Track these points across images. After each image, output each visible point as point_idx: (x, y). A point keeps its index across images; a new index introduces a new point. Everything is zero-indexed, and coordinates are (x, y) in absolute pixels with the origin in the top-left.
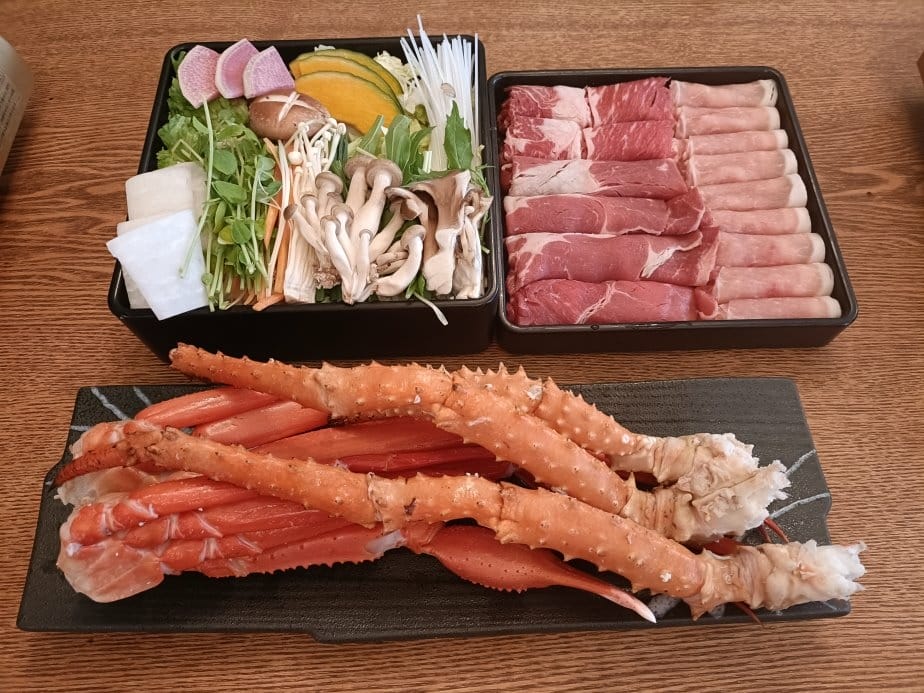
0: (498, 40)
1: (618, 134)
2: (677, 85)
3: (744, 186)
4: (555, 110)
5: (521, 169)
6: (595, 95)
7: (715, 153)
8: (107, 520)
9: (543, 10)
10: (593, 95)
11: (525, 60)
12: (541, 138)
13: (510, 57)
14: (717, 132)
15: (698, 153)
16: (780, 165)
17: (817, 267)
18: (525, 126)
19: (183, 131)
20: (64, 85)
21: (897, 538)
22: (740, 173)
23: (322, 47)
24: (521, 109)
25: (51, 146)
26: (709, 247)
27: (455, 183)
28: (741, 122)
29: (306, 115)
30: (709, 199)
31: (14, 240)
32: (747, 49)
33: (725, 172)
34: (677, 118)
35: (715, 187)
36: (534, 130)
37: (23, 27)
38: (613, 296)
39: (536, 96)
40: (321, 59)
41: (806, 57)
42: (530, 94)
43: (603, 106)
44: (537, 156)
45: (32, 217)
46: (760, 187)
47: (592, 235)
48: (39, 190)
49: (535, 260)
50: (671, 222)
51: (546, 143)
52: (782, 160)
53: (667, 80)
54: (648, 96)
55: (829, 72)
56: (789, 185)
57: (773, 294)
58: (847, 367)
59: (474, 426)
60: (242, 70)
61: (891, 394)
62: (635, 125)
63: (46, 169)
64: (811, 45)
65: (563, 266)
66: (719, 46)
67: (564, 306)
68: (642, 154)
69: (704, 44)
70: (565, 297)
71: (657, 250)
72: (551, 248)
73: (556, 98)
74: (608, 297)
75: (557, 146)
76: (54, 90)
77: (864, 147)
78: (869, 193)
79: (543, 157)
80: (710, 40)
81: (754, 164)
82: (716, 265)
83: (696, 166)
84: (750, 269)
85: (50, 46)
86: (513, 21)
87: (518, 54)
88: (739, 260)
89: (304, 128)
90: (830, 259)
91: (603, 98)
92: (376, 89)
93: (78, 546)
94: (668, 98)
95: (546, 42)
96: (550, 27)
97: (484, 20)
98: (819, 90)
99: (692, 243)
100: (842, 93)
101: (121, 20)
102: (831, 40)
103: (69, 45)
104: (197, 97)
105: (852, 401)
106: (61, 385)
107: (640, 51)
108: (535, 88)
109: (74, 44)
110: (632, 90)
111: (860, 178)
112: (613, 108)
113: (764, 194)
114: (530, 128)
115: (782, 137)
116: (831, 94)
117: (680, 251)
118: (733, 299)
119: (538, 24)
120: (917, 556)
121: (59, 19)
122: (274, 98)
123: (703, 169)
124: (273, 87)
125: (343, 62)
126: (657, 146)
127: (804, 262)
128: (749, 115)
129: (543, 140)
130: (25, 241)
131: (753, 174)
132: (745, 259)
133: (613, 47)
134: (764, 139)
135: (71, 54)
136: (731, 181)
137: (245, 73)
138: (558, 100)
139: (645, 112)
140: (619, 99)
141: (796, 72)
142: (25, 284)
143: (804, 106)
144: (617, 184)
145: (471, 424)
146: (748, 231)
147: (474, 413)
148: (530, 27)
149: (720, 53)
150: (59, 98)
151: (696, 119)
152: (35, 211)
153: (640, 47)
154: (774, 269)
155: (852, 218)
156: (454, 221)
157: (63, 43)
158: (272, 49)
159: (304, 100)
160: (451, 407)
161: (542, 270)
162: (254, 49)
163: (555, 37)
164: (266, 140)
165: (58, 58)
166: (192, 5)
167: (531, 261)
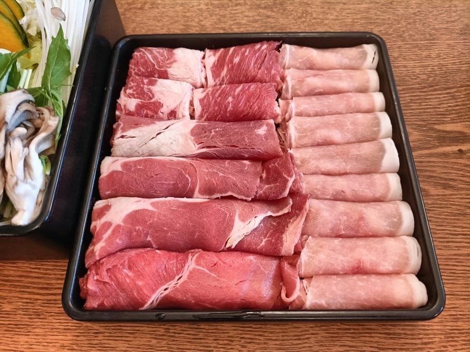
1: (224, 95)
2: (288, 48)
3: (339, 149)
4: (170, 71)
5: (124, 130)
6: (211, 57)
7: (316, 115)
10: (209, 57)
12: (151, 98)
13: (159, 21)
14: (321, 94)
15: (299, 114)
16: (376, 129)
17: (405, 243)
18: (138, 86)
22: (336, 136)
24: (139, 70)
26: (298, 216)
28: (343, 85)
30: (303, 161)
32: (359, 16)
34: (283, 79)
35: (310, 150)
36: (146, 90)
38: (191, 273)
39: (155, 58)
41: (409, 24)
42: (150, 56)
43: (217, 68)
44: (146, 116)
46: (355, 150)
47: (185, 200)
49: (114, 231)
50: (261, 188)
51: (154, 103)
52: (378, 124)
53: (277, 44)
54: (257, 60)
55: (428, 36)
56: (382, 150)
57: (359, 271)
58: (432, 343)
62: (241, 86)
64: (414, 14)
65: (146, 236)
66: (335, 14)
67: (135, 285)
68: (244, 116)
69: (324, 12)
70: (140, 275)
71: (243, 219)
72: (135, 217)
73: (172, 60)
74: (185, 274)
75: (165, 107)
77: (457, 106)
78: (460, 150)
79: (152, 117)
80: (329, 8)
81: (351, 127)
82: (302, 234)
83: (295, 127)
84: (337, 241)
87: (167, 19)
88: (327, 230)
90: (419, 233)
91: (218, 60)
94: (277, 61)
95: (192, 9)
98: (419, 52)
99: (282, 209)
100: (439, 56)
102: (431, 10)
107: (268, 17)
108: (155, 50)
110: (243, 54)
111: (452, 135)
112: (225, 69)
113: (357, 158)
114: (143, 88)
115: (379, 99)
116: (428, 57)
117: (270, 217)
118: (317, 275)
123: (301, 131)
126: (259, 108)
127: (392, 235)
128: (351, 77)
129: (152, 101)
131: (349, 137)
132: (332, 229)
133: (247, 14)
134: (362, 100)
136: (327, 143)
138: (175, 61)
139: (253, 74)
140: (231, 61)
141: (401, 36)
143: (405, 67)
144: (215, 147)
146: (339, 197)
149: (336, 20)
151: (301, 81)
153: (269, 13)
154: (361, 242)
155: (442, 176)
161: (119, 242)
163: (199, 5)
167: (109, 232)
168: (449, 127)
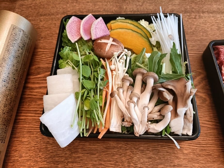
0: (200, 18)
9: (215, 6)
11: (211, 26)
13: (205, 25)
19: (68, 53)
20: (46, 32)
23: (119, 18)
25: (42, 57)
27: (185, 86)
29: (116, 48)
31: (31, 95)
37: (32, 10)
40: (120, 23)
45: (37, 86)
48: (39, 74)
60: (90, 27)
63: (41, 66)
76: (43, 35)
85: (41, 18)
86: (204, 10)
89: (116, 54)
92: (142, 36)
95: (218, 19)
96: (219, 13)
97: (194, 10)
101: (64, 8)
103: (47, 17)
104: (73, 39)
106: (51, 160)
109: (49, 17)
119: (214, 12)
121: (44, 8)
122: (103, 41)
124: (102, 35)
125: (128, 25)
130: (35, 95)
135: (48, 21)
137: (92, 29)
142: (36, 113)
148: (211, 13)
150: (45, 38)
152: (38, 83)
156: (185, 105)
157: (45, 17)
158: (101, 18)
159: (115, 42)
162: (94, 18)
163: (221, 17)
164: (101, 59)
165: (44, 22)
166: (88, 2)
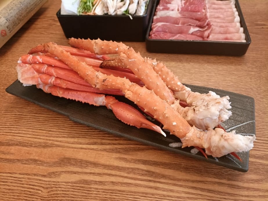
4: (172, 3)
7: (215, 12)
8: (30, 58)
12: (167, 7)
15: (210, 12)
18: (163, 5)
21: (260, 101)
22: (221, 16)
26: (209, 29)
33: (217, 15)
34: (205, 6)
35: (213, 19)
36: (165, 5)
38: (179, 36)
43: (185, 3)
44: (165, 10)
49: (158, 27)
52: (234, 13)
56: (235, 18)
57: (226, 39)
59: (130, 61)
61: (263, 69)
62: (193, 5)
65: (166, 29)
68: (194, 11)
71: (193, 28)
74: (177, 36)
75: (171, 8)
79: (167, 10)
83: (209, 14)
84: (220, 34)
88: (217, 32)
93: (21, 61)
99: (204, 29)
105: (250, 69)
112: (188, 3)
113: (227, 20)
120: (267, 106)
123: (211, 15)
126: (198, 9)
127: (237, 33)
132: (219, 32)
134: (230, 10)
136: (218, 17)
144: (185, 16)
145: (130, 60)
146: (221, 27)
147: (132, 57)
155: (256, 32)
160: (126, 54)
161: (160, 29)
168: (259, 23)
